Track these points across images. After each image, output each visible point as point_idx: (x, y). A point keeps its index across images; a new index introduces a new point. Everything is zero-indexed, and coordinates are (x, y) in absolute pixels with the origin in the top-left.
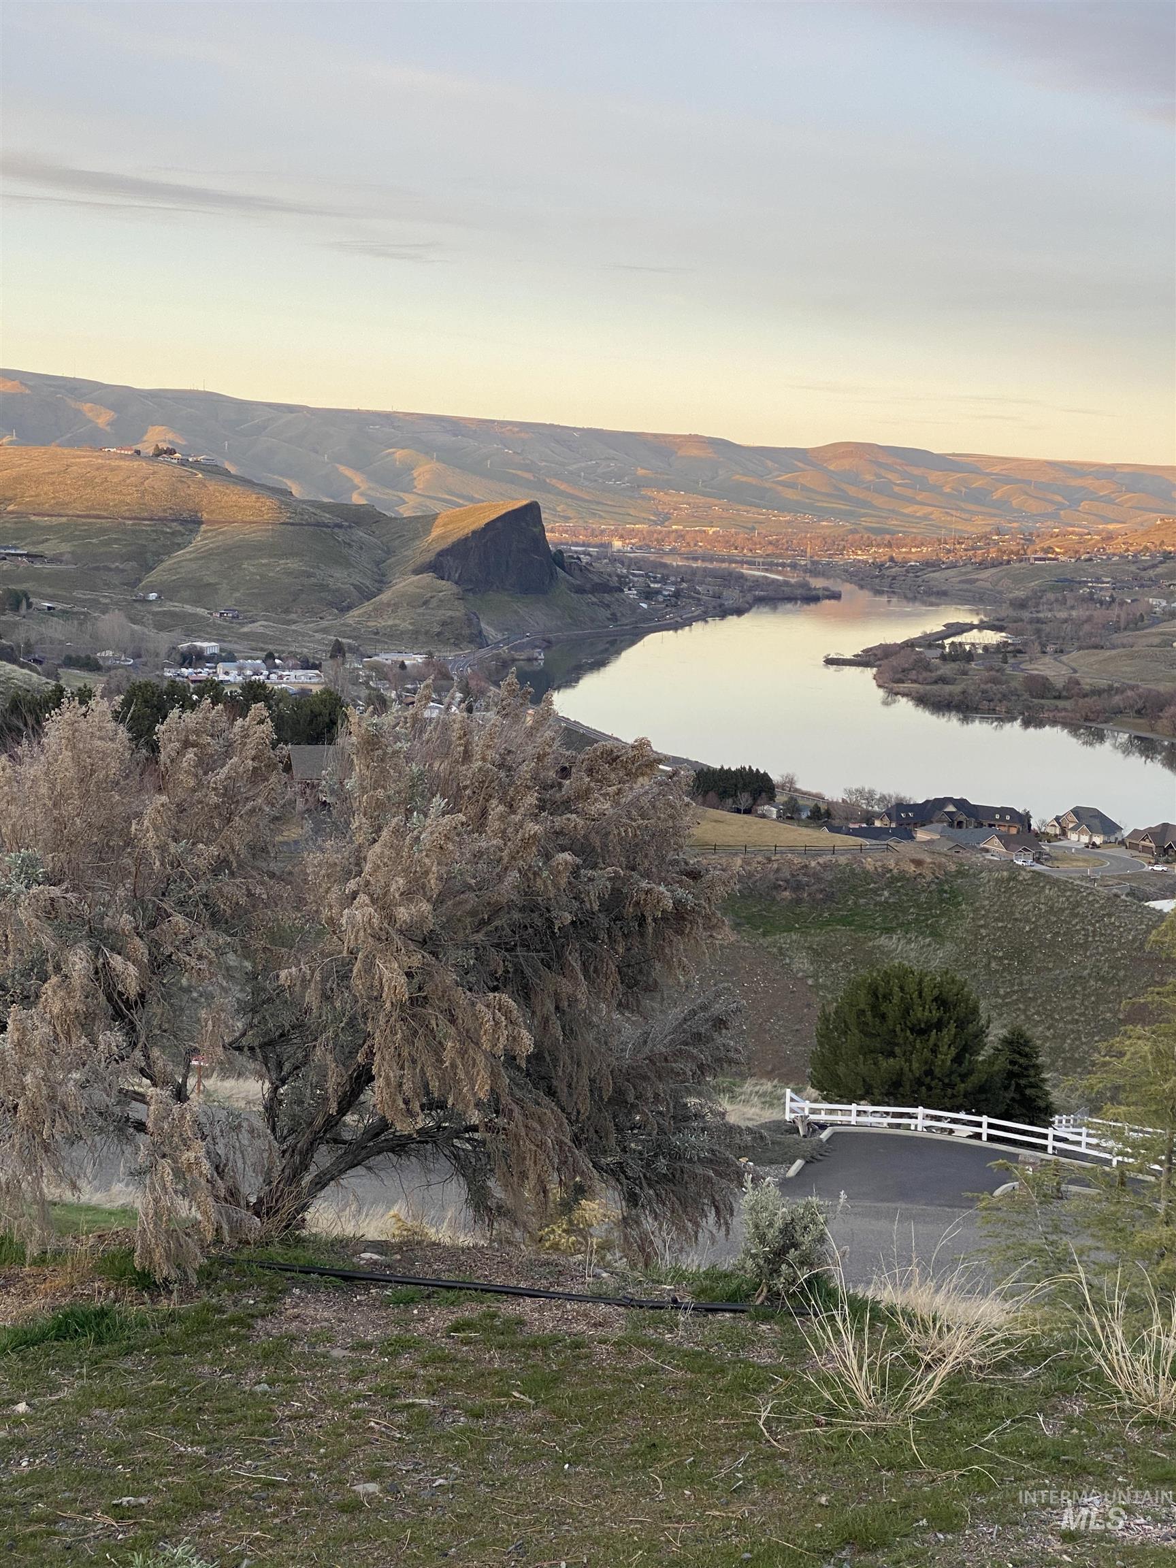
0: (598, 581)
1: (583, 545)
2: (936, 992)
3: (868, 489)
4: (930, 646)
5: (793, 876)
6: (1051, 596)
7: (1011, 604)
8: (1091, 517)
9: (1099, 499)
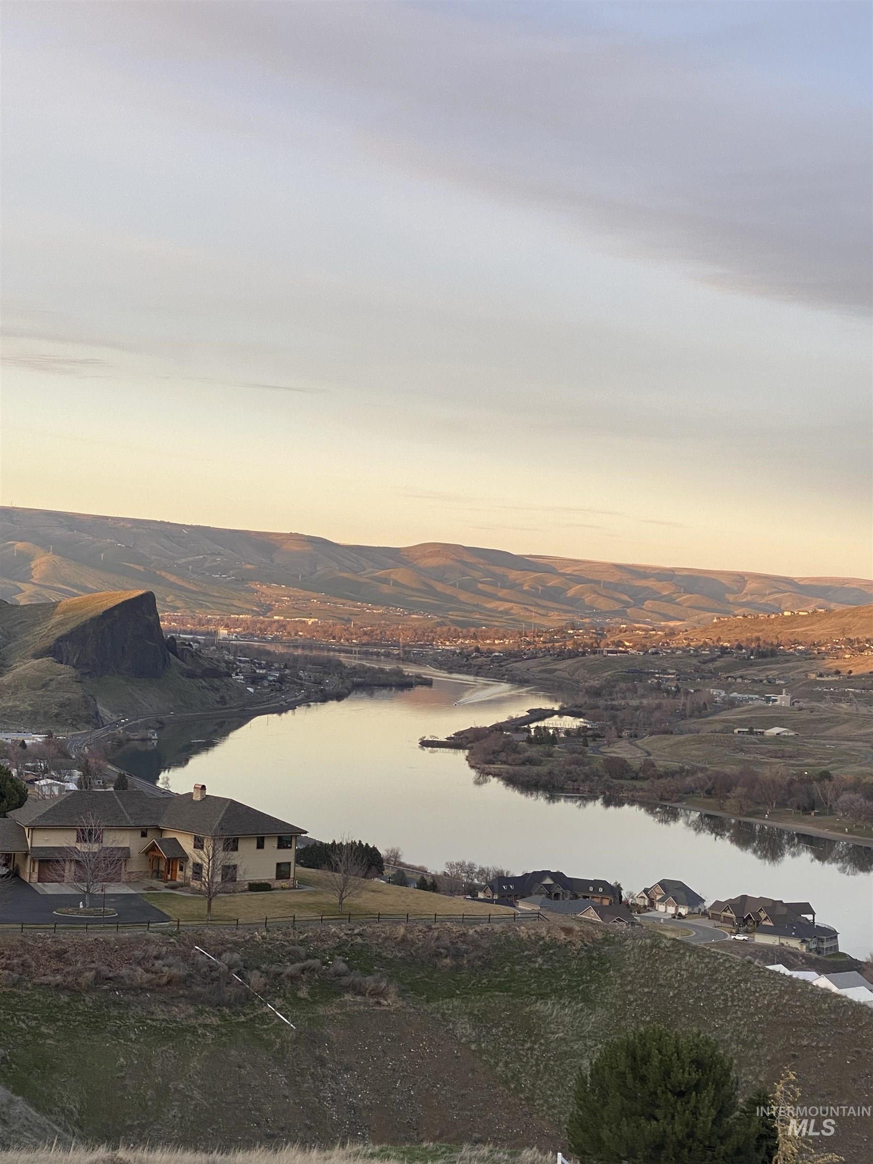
0: (208, 666)
1: (191, 633)
3: (454, 585)
4: (517, 730)
5: (452, 943)
6: (623, 685)
7: (587, 692)
8: (654, 615)
9: (661, 598)
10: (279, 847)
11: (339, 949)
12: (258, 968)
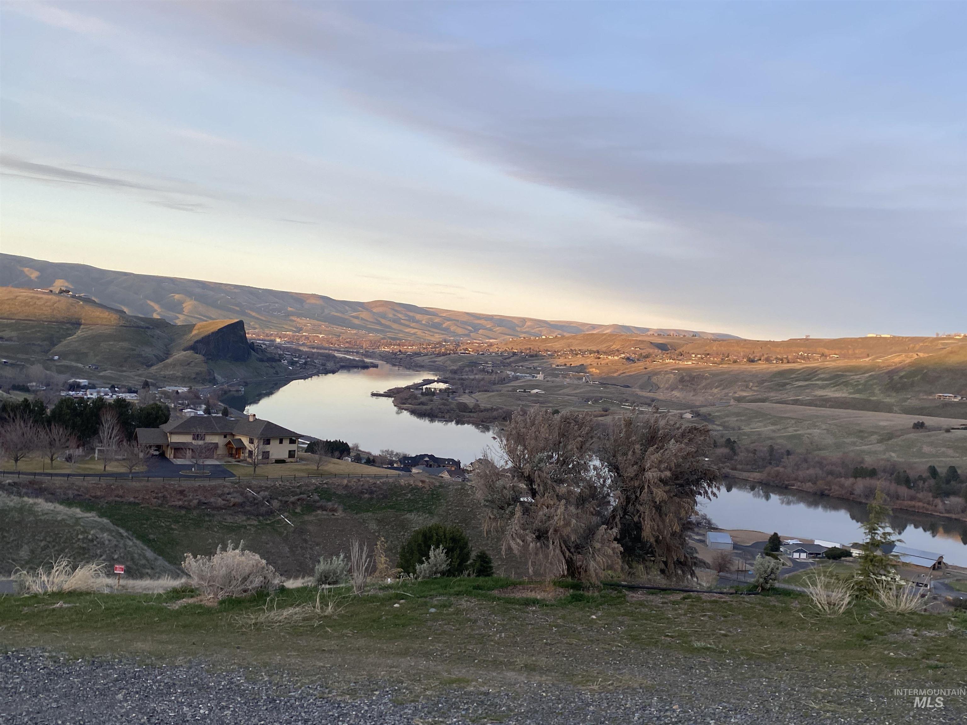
0: (270, 356)
1: (262, 340)
2: (451, 535)
3: (390, 320)
4: (417, 389)
5: (369, 487)
6: (467, 369)
7: (450, 372)
8: (483, 337)
9: (486, 329)
10: (290, 443)
11: (316, 490)
12: (277, 499)
